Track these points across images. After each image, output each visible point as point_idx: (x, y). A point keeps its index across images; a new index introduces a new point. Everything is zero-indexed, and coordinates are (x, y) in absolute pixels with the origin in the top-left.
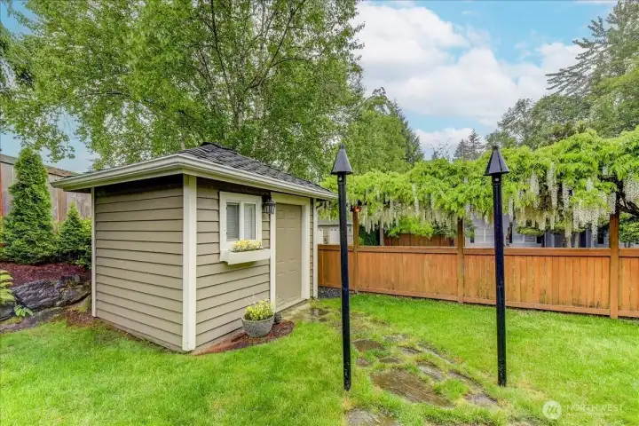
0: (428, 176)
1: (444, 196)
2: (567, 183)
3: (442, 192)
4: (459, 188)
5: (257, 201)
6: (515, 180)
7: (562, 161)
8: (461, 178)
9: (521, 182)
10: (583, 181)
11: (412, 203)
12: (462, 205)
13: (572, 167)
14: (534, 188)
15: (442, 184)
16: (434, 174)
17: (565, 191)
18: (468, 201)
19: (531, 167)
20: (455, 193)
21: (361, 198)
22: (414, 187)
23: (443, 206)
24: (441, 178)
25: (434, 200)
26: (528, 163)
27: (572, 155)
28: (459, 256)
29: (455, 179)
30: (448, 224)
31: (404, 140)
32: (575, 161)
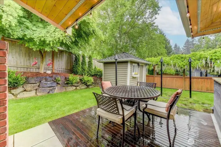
0: (176, 59)
1: (180, 64)
2: (213, 61)
3: (179, 63)
4: (184, 62)
5: (137, 65)
6: (199, 60)
7: (211, 56)
8: (185, 59)
9: (201, 61)
10: (216, 61)
11: (171, 65)
12: (184, 66)
13: (214, 58)
14: (204, 62)
15: (179, 61)
16: (177, 58)
17: (212, 63)
18: (186, 65)
19: (203, 57)
20: (183, 63)
21: (157, 64)
22: (172, 61)
23: (179, 66)
24: (179, 59)
25: (177, 65)
26: (202, 56)
27: (214, 55)
28: (184, 79)
29: (183, 60)
30: (181, 70)
31: (165, 42)
32: (215, 56)
